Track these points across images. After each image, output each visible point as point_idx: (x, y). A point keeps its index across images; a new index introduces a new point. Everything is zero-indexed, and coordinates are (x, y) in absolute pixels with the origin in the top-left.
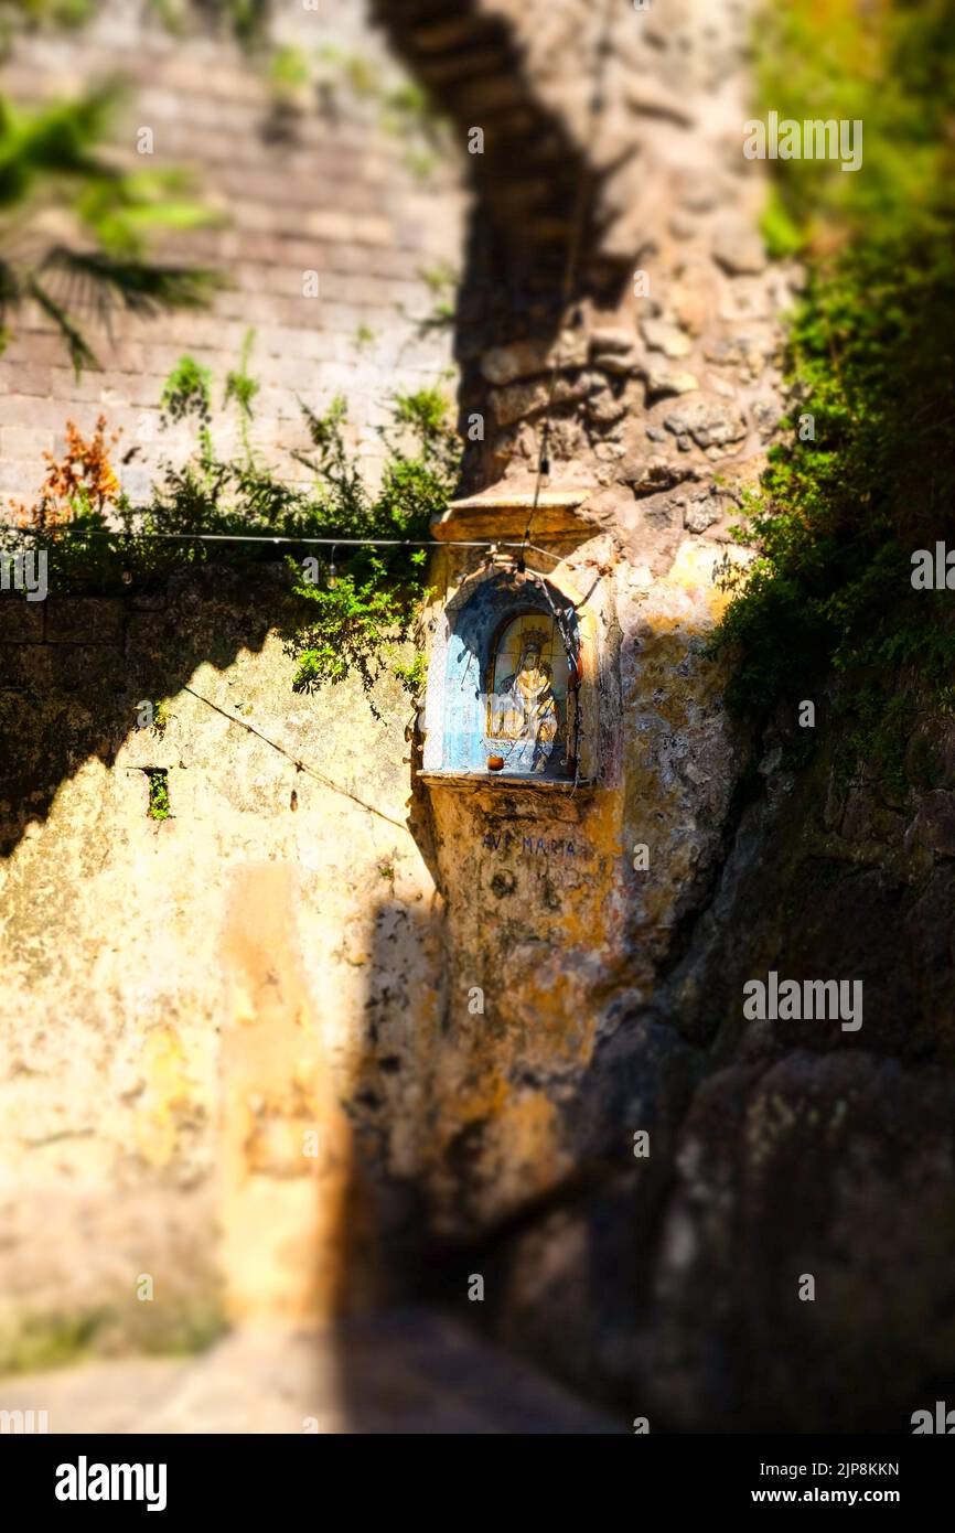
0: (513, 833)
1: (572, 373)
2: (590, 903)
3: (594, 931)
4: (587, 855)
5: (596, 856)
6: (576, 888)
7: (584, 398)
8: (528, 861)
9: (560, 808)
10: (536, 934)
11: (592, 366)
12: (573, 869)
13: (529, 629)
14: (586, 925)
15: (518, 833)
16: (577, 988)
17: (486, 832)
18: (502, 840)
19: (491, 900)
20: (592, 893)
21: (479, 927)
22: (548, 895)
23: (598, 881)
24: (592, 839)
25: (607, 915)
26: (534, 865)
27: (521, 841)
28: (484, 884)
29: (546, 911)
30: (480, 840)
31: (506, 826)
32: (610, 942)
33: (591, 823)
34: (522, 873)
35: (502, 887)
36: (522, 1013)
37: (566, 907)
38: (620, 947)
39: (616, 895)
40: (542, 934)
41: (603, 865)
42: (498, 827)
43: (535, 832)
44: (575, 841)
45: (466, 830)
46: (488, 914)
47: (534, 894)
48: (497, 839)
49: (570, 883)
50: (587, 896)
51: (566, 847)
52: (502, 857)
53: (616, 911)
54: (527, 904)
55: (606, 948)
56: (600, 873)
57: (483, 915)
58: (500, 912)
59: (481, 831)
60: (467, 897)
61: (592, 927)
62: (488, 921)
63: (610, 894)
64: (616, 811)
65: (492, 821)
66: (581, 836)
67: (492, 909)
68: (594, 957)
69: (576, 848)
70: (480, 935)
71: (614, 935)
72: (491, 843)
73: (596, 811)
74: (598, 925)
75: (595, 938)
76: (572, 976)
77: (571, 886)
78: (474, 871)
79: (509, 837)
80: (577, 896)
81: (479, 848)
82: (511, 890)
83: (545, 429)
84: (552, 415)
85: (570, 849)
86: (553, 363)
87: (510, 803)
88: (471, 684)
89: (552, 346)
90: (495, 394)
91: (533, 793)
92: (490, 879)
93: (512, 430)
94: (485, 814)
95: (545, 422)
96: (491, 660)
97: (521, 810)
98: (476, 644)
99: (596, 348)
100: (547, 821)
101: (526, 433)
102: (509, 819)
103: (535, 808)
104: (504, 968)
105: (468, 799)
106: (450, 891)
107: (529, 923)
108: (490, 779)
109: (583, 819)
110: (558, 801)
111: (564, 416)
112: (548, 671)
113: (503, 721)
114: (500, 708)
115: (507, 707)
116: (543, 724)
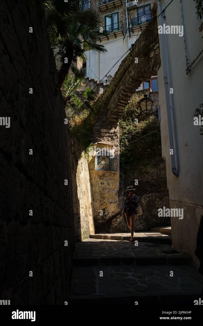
1: (111, 134)
4: (114, 180)
7: (112, 136)
8: (106, 181)
9: (111, 175)
11: (113, 134)
12: (112, 181)
13: (103, 157)
14: (114, 187)
19: (100, 185)
21: (99, 188)
22: (108, 184)
25: (117, 186)
26: (107, 181)
27: (105, 178)
28: (99, 183)
29: (108, 186)
30: (99, 178)
31: (102, 177)
33: (114, 177)
34: (105, 182)
35: (101, 183)
36: (108, 196)
37: (111, 185)
38: (118, 189)
39: (118, 184)
40: (108, 188)
41: (116, 181)
43: (107, 178)
45: (96, 177)
47: (107, 184)
52: (102, 180)
54: (106, 185)
55: (117, 189)
58: (102, 186)
60: (97, 185)
64: (118, 175)
65: (100, 177)
68: (116, 190)
72: (100, 179)
75: (115, 188)
76: (114, 192)
79: (103, 178)
80: (113, 184)
81: (98, 179)
82: (103, 184)
83: (107, 138)
84: (108, 137)
85: (112, 179)
86: (110, 132)
87: (104, 174)
88: (97, 162)
89: (110, 130)
90: (102, 133)
91: (109, 173)
92: (100, 183)
93: (103, 137)
94: (100, 176)
95: (107, 137)
96: (98, 160)
97: (105, 175)
98: (98, 158)
99: (114, 132)
100: (109, 176)
101: (105, 138)
102: (103, 176)
103: (108, 175)
104: (105, 192)
105: (98, 174)
106: (93, 185)
107: (106, 187)
108: (105, 171)
109: (114, 176)
110: (111, 174)
111: (109, 137)
112: (106, 162)
113: (100, 166)
114: (99, 165)
115: (100, 165)
116: (106, 167)
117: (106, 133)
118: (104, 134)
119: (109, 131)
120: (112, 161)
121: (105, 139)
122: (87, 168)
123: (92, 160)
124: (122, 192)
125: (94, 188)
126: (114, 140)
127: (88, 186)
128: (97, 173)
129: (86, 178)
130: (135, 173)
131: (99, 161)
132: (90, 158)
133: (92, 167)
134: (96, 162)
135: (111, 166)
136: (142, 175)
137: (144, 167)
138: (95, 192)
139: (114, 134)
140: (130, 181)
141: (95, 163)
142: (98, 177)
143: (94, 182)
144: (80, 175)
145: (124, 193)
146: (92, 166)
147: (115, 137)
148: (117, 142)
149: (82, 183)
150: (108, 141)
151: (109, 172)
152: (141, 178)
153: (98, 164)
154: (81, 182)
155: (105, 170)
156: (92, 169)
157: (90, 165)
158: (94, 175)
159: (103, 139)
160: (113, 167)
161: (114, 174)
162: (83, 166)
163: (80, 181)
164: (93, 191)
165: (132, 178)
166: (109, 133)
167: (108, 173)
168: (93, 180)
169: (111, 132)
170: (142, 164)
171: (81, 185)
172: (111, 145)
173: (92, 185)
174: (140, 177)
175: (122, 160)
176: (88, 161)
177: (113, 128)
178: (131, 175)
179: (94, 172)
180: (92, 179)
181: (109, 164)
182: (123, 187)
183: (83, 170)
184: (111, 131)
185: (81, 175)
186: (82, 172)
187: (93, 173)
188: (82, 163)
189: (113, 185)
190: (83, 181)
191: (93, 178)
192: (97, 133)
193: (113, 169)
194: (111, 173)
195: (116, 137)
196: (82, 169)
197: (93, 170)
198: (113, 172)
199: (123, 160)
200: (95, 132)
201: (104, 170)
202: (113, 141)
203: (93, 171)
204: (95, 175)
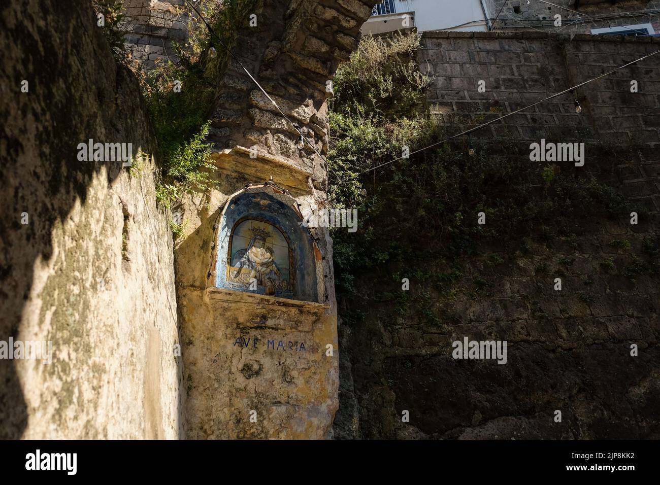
0: (259, 337)
1: (301, 124)
2: (317, 377)
3: (320, 393)
4: (314, 350)
5: (320, 350)
6: (306, 369)
8: (271, 354)
9: (301, 322)
10: (278, 399)
11: (308, 126)
12: (304, 358)
13: (256, 227)
14: (315, 389)
15: (264, 337)
16: (318, 428)
17: (238, 336)
18: (251, 341)
19: (241, 380)
20: (318, 371)
21: (230, 400)
22: (286, 376)
23: (321, 364)
24: (318, 341)
25: (329, 383)
26: (275, 357)
27: (266, 341)
28: (234, 370)
29: (285, 384)
30: (233, 341)
31: (253, 333)
32: (331, 398)
33: (317, 332)
34: (267, 362)
35: (248, 371)
37: (300, 381)
38: (336, 402)
39: (333, 372)
40: (283, 399)
42: (248, 333)
43: (277, 337)
44: (305, 342)
45: (220, 334)
46: (238, 390)
47: (276, 375)
48: (247, 341)
49: (302, 366)
50: (315, 373)
51: (299, 346)
52: (251, 352)
53: (333, 380)
54: (271, 382)
55: (329, 402)
56: (322, 360)
57: (234, 391)
58: (248, 388)
59: (233, 335)
60: (218, 380)
61: (319, 391)
62: (238, 395)
63: (329, 372)
64: (333, 326)
65: (242, 329)
66: (310, 340)
67: (242, 387)
68: (324, 408)
69: (306, 346)
70: (231, 405)
71: (333, 395)
72: (241, 343)
73: (320, 325)
74: (323, 389)
75: (322, 397)
76: (315, 421)
77: (302, 368)
78: (225, 362)
79: (256, 339)
80: (307, 373)
81: (230, 347)
82: (257, 373)
83: (279, 139)
84: (285, 136)
85: (302, 346)
86: (296, 115)
87: (264, 317)
88: (226, 245)
89: (297, 107)
90: (257, 110)
91: (294, 311)
92: (240, 366)
93: (262, 131)
94: (238, 324)
95: (281, 136)
96: (231, 237)
97: (270, 323)
98: (232, 225)
99: (313, 119)
100: (288, 330)
101: (270, 136)
102: (256, 328)
103: (282, 322)
104: (265, 423)
105: (228, 314)
106: (196, 377)
107: (272, 393)
108: (272, 299)
109: (313, 330)
110: (302, 318)
111: (290, 138)
112: (271, 252)
113: (239, 273)
114: (238, 265)
115: (242, 264)
116: (269, 278)
117: (276, 114)
118: (267, 116)
119: (291, 109)
120: (302, 249)
121: (270, 142)
122: (167, 274)
123: (198, 232)
124: (352, 416)
125: (199, 402)
126: (313, 156)
127: (164, 388)
128: (225, 305)
129: (150, 330)
130: (400, 320)
131: (239, 244)
132: (190, 224)
133: (196, 272)
134: (219, 243)
135: (298, 276)
136: (433, 330)
137: (433, 295)
138: (206, 427)
139: (313, 130)
140: (383, 356)
141: (213, 248)
142: (229, 331)
143: (203, 364)
144: (100, 300)
145: (361, 420)
146: (199, 267)
147: (316, 143)
148: (322, 167)
149: (112, 365)
150: (282, 153)
151: (293, 306)
152: (432, 344)
153: (230, 262)
154: (96, 358)
155: (271, 294)
156: (197, 284)
157: (182, 260)
158: (202, 322)
159: (263, 139)
160: (308, 280)
161: (314, 318)
162: (134, 235)
163: (88, 349)
164: (196, 421)
165: (389, 343)
166: (292, 118)
167: (284, 309)
168: (195, 352)
169: (298, 113)
170: (426, 279)
171: (88, 394)
172: (301, 173)
173: (190, 378)
174: (422, 337)
175: (341, 254)
176: (175, 236)
177: (310, 102)
178: (382, 330)
179: (207, 299)
180: (191, 343)
181: (285, 265)
182: (352, 388)
183: (133, 265)
184: (300, 110)
185: (104, 295)
186: (117, 274)
187: (202, 310)
188: (126, 217)
189: (307, 382)
190: (124, 350)
191: (199, 338)
192: (236, 107)
193: (308, 289)
194: (301, 312)
195: (320, 143)
196: (126, 259)
197: (202, 288)
198: (312, 305)
199: (349, 256)
200: (221, 101)
201: (267, 294)
202: (305, 159)
203: (201, 298)
204: (210, 319)
